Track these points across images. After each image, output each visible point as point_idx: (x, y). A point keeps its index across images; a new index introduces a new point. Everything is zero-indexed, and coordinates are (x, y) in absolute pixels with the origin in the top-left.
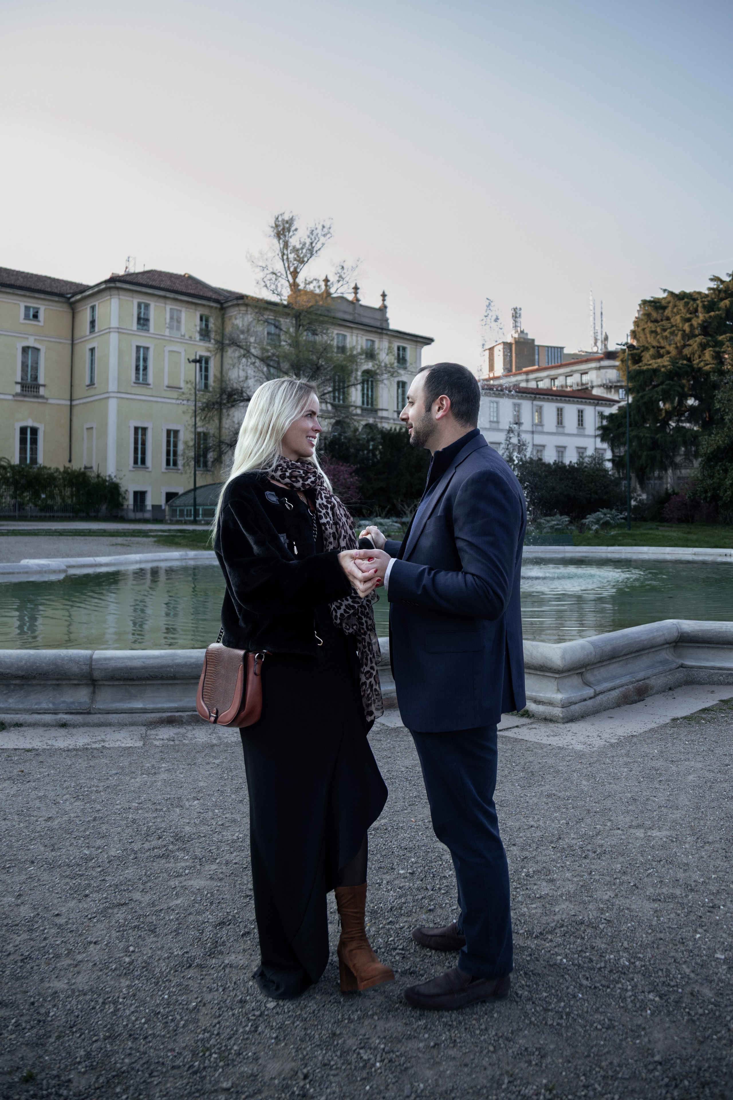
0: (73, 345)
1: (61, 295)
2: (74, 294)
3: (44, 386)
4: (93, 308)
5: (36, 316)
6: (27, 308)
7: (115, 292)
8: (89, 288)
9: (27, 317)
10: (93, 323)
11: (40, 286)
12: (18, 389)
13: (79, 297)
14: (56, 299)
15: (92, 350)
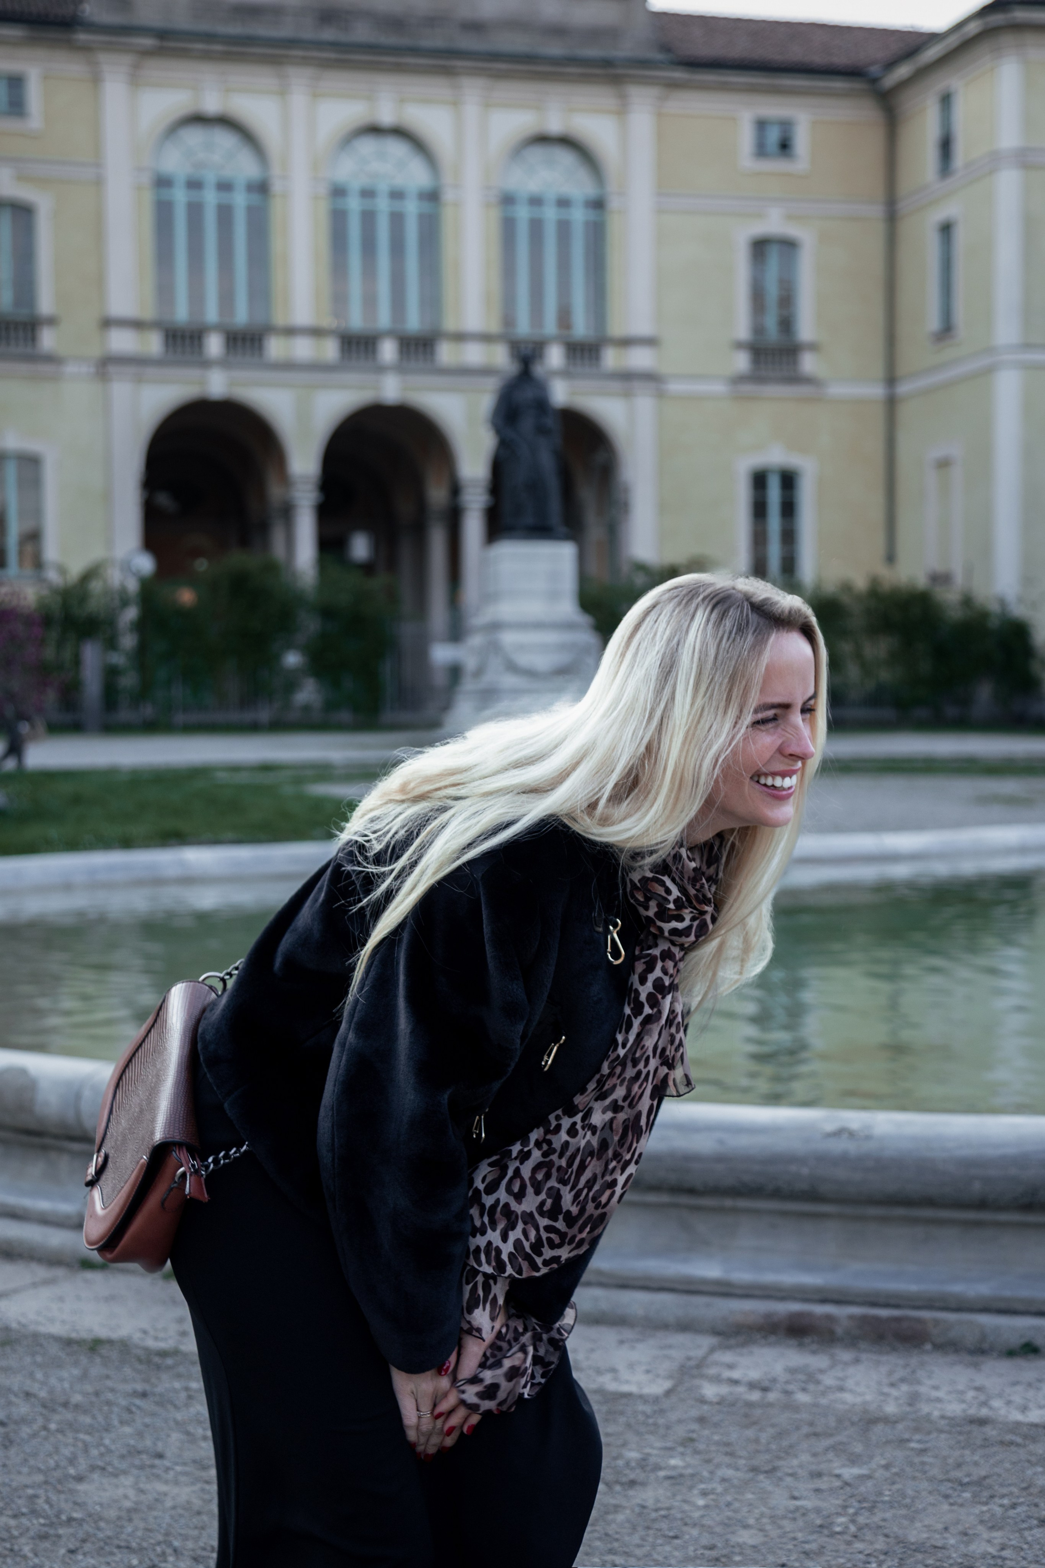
0: (892, 217)
1: (853, 73)
2: (891, 65)
3: (813, 347)
4: (946, 100)
5: (785, 146)
6: (761, 125)
7: (1007, 39)
8: (933, 38)
9: (761, 151)
10: (946, 146)
11: (796, 53)
12: (742, 362)
13: (903, 71)
14: (839, 84)
15: (946, 229)
